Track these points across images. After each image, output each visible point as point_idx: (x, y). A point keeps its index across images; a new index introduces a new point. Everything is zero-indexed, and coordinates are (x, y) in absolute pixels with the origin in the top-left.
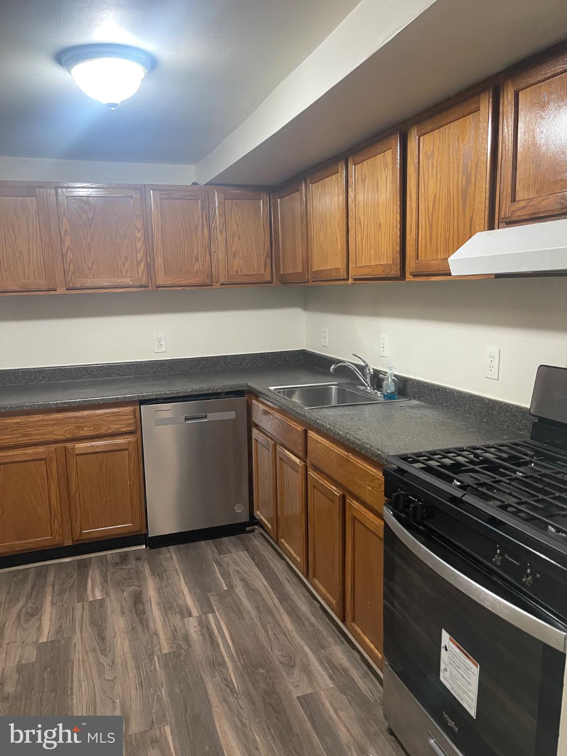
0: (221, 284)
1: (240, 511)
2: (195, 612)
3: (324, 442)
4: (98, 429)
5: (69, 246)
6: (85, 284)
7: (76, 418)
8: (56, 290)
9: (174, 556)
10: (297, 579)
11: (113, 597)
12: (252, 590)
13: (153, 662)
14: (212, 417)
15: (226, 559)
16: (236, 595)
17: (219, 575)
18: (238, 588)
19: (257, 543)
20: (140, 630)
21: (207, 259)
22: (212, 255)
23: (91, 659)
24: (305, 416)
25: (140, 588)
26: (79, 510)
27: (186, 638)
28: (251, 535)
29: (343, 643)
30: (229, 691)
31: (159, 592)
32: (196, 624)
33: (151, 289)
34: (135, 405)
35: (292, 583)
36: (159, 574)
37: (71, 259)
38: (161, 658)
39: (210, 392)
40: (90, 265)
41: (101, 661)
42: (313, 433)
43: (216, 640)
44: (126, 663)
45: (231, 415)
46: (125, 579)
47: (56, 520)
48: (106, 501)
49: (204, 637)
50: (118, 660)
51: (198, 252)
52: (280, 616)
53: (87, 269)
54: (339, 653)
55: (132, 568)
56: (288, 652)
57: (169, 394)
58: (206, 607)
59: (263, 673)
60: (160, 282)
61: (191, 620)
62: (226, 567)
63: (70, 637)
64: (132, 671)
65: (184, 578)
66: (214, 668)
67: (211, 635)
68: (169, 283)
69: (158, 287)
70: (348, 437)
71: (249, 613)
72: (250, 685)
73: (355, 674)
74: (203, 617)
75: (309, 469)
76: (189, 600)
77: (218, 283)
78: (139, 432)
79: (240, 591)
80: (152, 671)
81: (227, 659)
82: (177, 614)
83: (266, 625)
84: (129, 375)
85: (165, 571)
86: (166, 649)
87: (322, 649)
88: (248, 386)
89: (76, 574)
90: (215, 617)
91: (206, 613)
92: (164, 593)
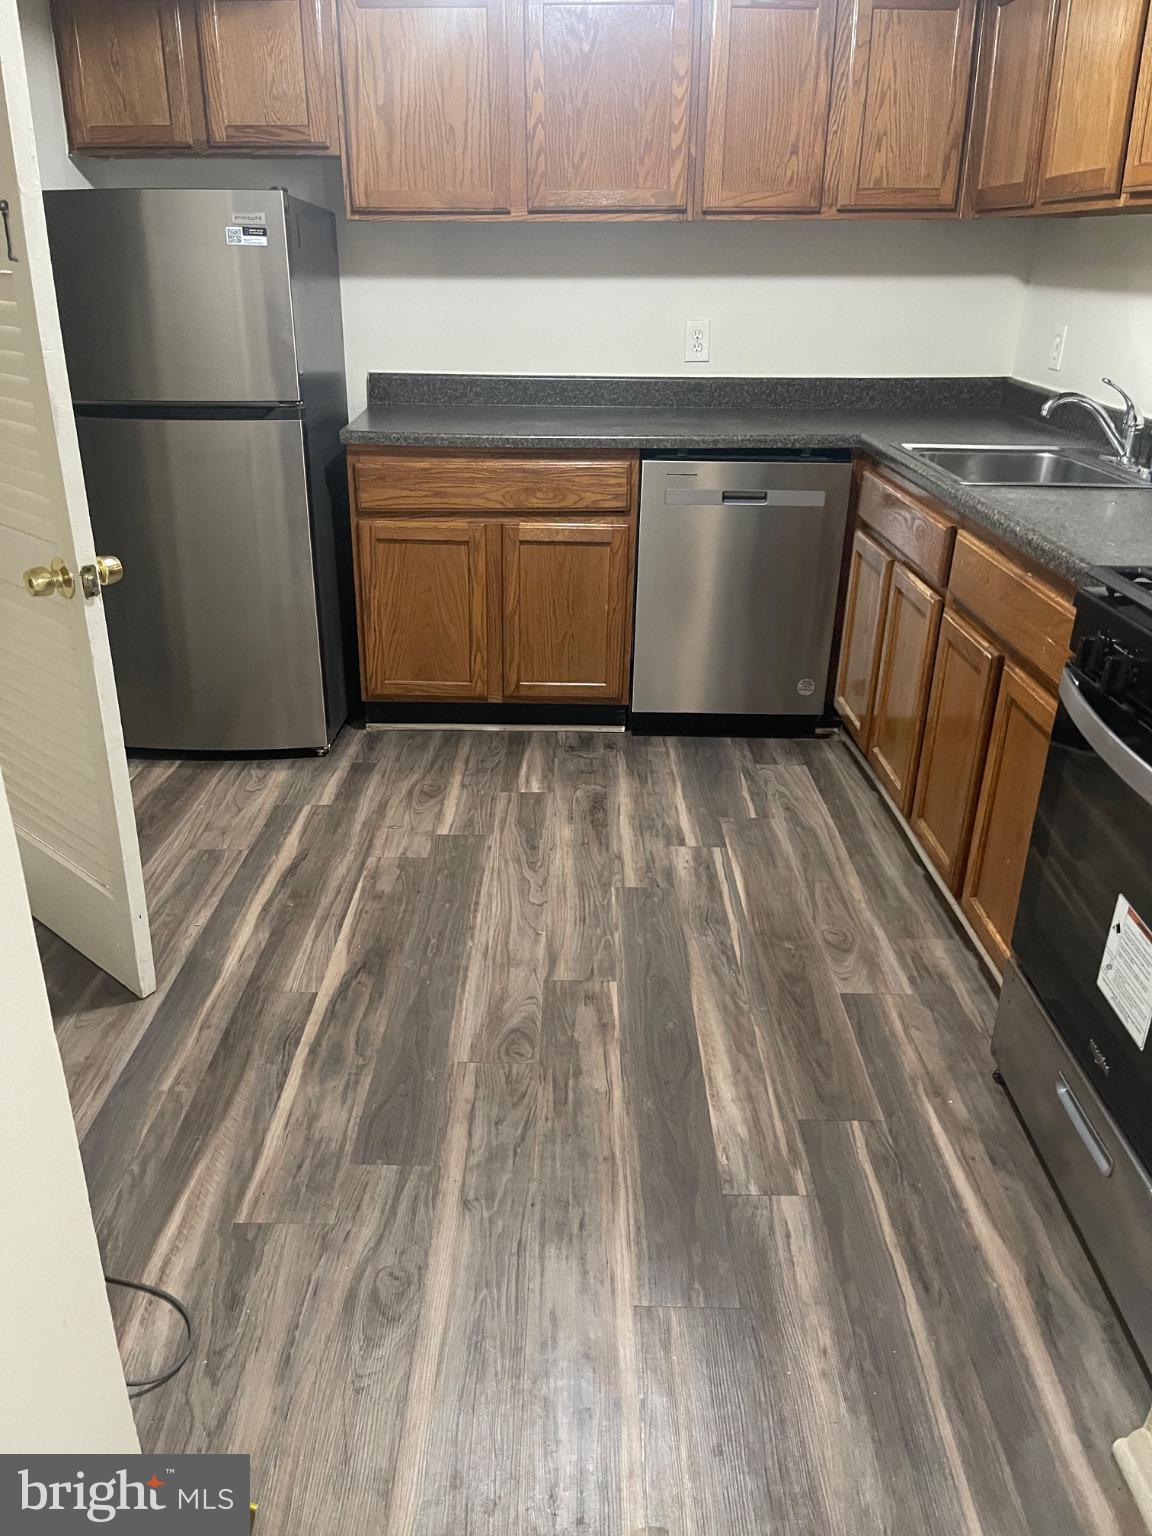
0: (839, 211)
1: (807, 693)
2: (691, 841)
3: (984, 551)
4: (561, 497)
5: (540, 115)
6: (563, 200)
7: (524, 471)
8: (509, 213)
9: (672, 753)
10: (891, 825)
11: (558, 794)
12: (803, 828)
13: (608, 896)
14: (777, 498)
15: (767, 771)
16: (771, 829)
17: (746, 794)
18: (777, 819)
19: (831, 756)
20: (595, 849)
21: (816, 150)
22: (830, 138)
23: (511, 870)
24: (956, 497)
25: (604, 790)
26: (517, 644)
27: (669, 874)
28: (822, 742)
29: (951, 937)
30: (724, 959)
31: (636, 802)
32: (689, 857)
33: (690, 218)
34: (632, 458)
35: (881, 830)
36: (641, 773)
37: (542, 146)
38: (621, 892)
39: (780, 445)
40: (576, 159)
41: (527, 876)
42: (965, 534)
43: (719, 887)
44: (565, 888)
45: (816, 499)
46: (583, 772)
47: (479, 655)
48: (565, 636)
49: (699, 880)
50: (553, 882)
51: (798, 135)
52: (844, 874)
53: (571, 169)
54: (940, 951)
55: (596, 758)
56: (844, 930)
57: (697, 442)
58: (712, 835)
59: (789, 949)
60: (712, 202)
61: (683, 850)
62: (762, 783)
63: (483, 836)
64: (572, 899)
65: (683, 790)
66: (705, 924)
67: (712, 877)
68: (730, 204)
69: (705, 213)
70: (1030, 538)
71: (787, 860)
72: (762, 960)
73: (961, 988)
74: (705, 850)
75: (946, 609)
76: (685, 822)
77: (834, 209)
78: (634, 512)
79: (779, 825)
80: (603, 906)
81: (731, 916)
82: (661, 838)
83: (814, 884)
84: (632, 404)
85: (652, 772)
86: (631, 880)
87: (909, 937)
88: (861, 441)
89: (504, 751)
90: (725, 855)
91: (710, 846)
92: (643, 802)
